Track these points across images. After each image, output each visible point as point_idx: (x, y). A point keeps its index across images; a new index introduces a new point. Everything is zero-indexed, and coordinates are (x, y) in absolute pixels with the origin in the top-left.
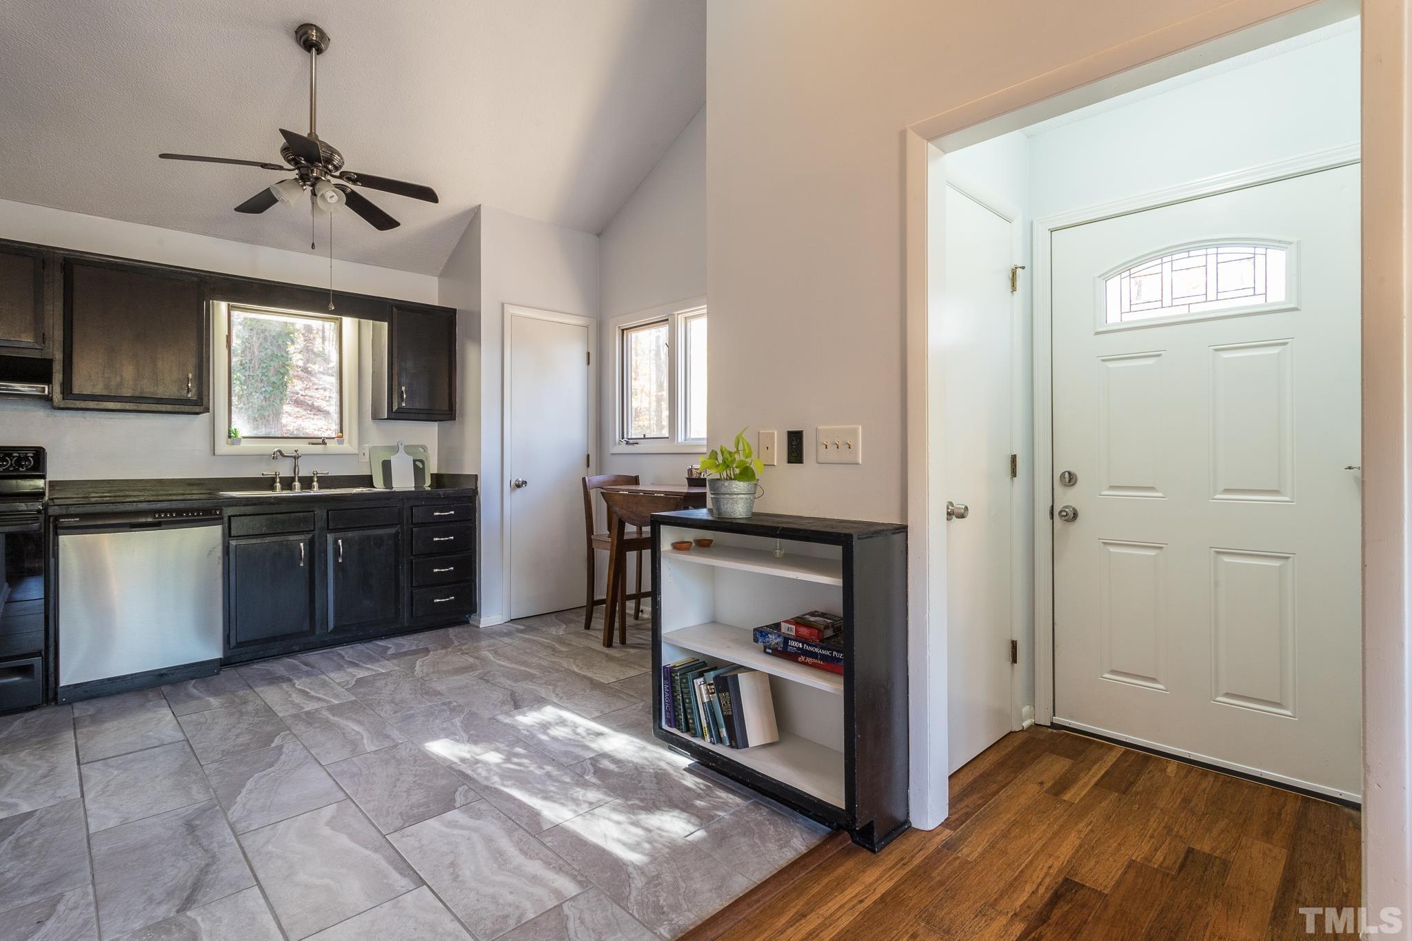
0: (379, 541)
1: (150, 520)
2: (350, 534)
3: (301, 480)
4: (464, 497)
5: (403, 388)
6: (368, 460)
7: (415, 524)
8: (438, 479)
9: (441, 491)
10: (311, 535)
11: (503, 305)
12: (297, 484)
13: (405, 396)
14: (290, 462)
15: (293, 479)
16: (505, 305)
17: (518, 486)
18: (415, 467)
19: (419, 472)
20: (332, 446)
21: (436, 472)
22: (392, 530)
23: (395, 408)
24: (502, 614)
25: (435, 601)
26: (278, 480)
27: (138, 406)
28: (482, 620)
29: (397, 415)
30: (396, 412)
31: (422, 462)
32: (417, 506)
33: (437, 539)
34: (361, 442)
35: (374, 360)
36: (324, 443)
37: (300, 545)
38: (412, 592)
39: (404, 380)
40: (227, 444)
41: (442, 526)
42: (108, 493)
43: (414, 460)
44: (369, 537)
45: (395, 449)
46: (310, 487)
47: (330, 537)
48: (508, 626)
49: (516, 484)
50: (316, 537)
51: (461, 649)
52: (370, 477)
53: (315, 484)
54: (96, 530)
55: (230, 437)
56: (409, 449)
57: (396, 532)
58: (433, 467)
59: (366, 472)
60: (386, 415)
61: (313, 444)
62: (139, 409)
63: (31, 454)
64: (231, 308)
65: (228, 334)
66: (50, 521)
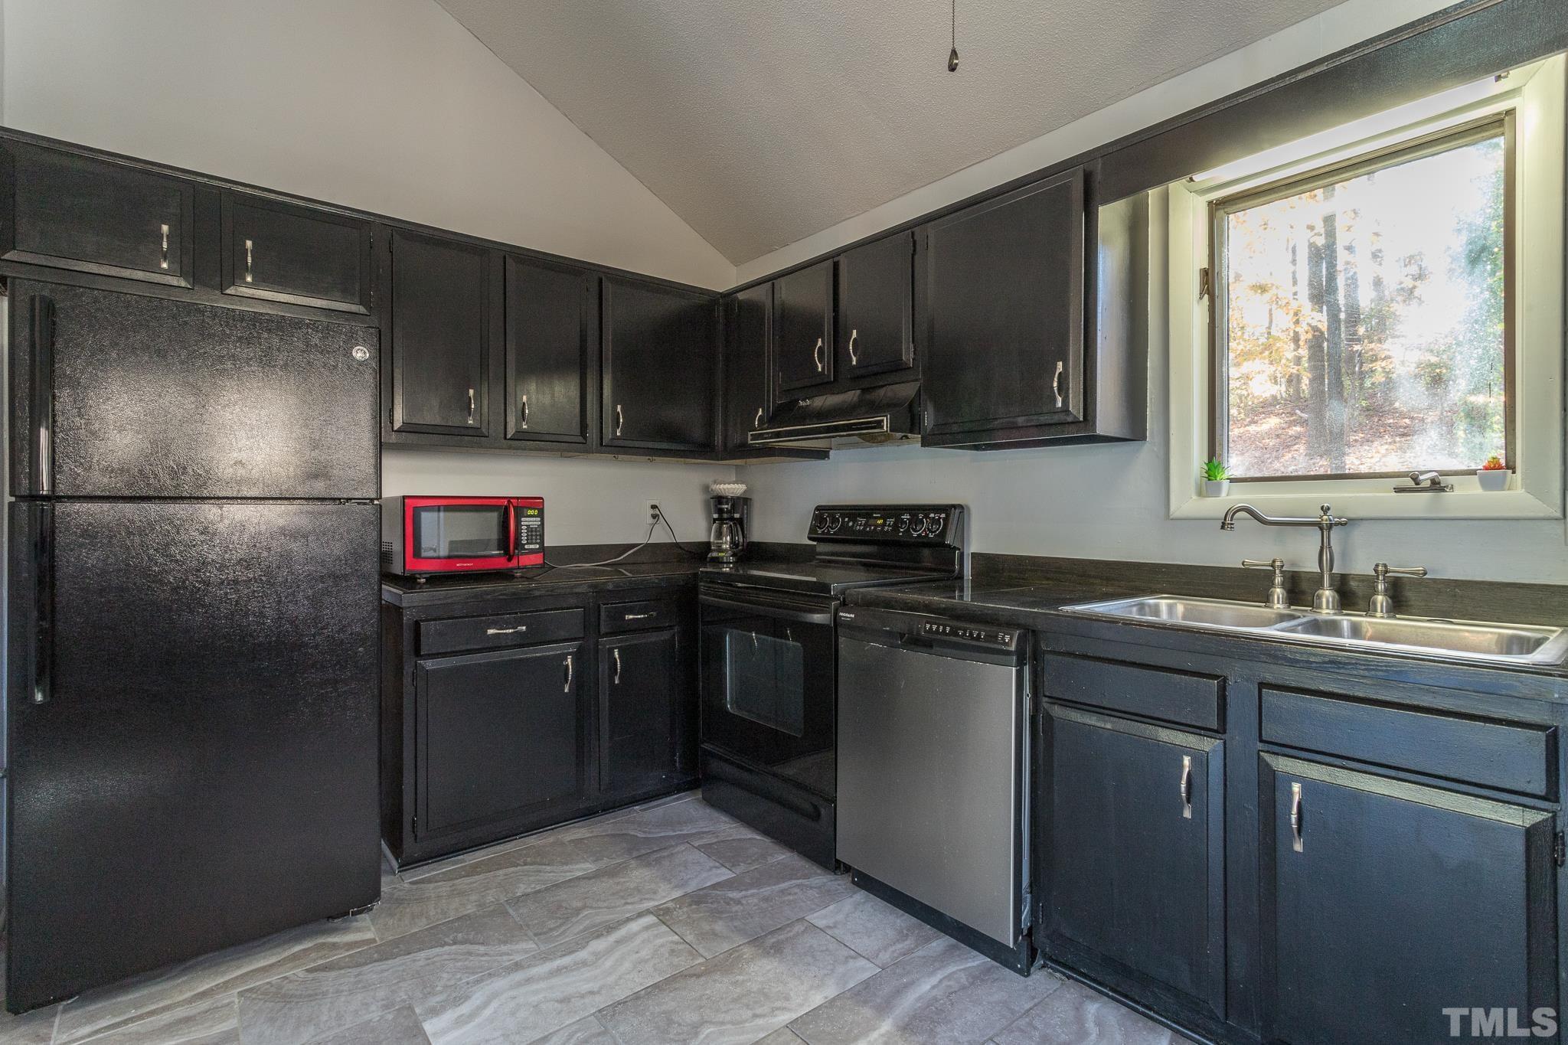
12: (1325, 593)
26: (1279, 579)
36: (1436, 488)
40: (1196, 492)
54: (870, 637)
55: (1207, 478)
61: (1400, 490)
63: (943, 515)
64: (1218, 208)
65: (1206, 266)
66: (837, 611)
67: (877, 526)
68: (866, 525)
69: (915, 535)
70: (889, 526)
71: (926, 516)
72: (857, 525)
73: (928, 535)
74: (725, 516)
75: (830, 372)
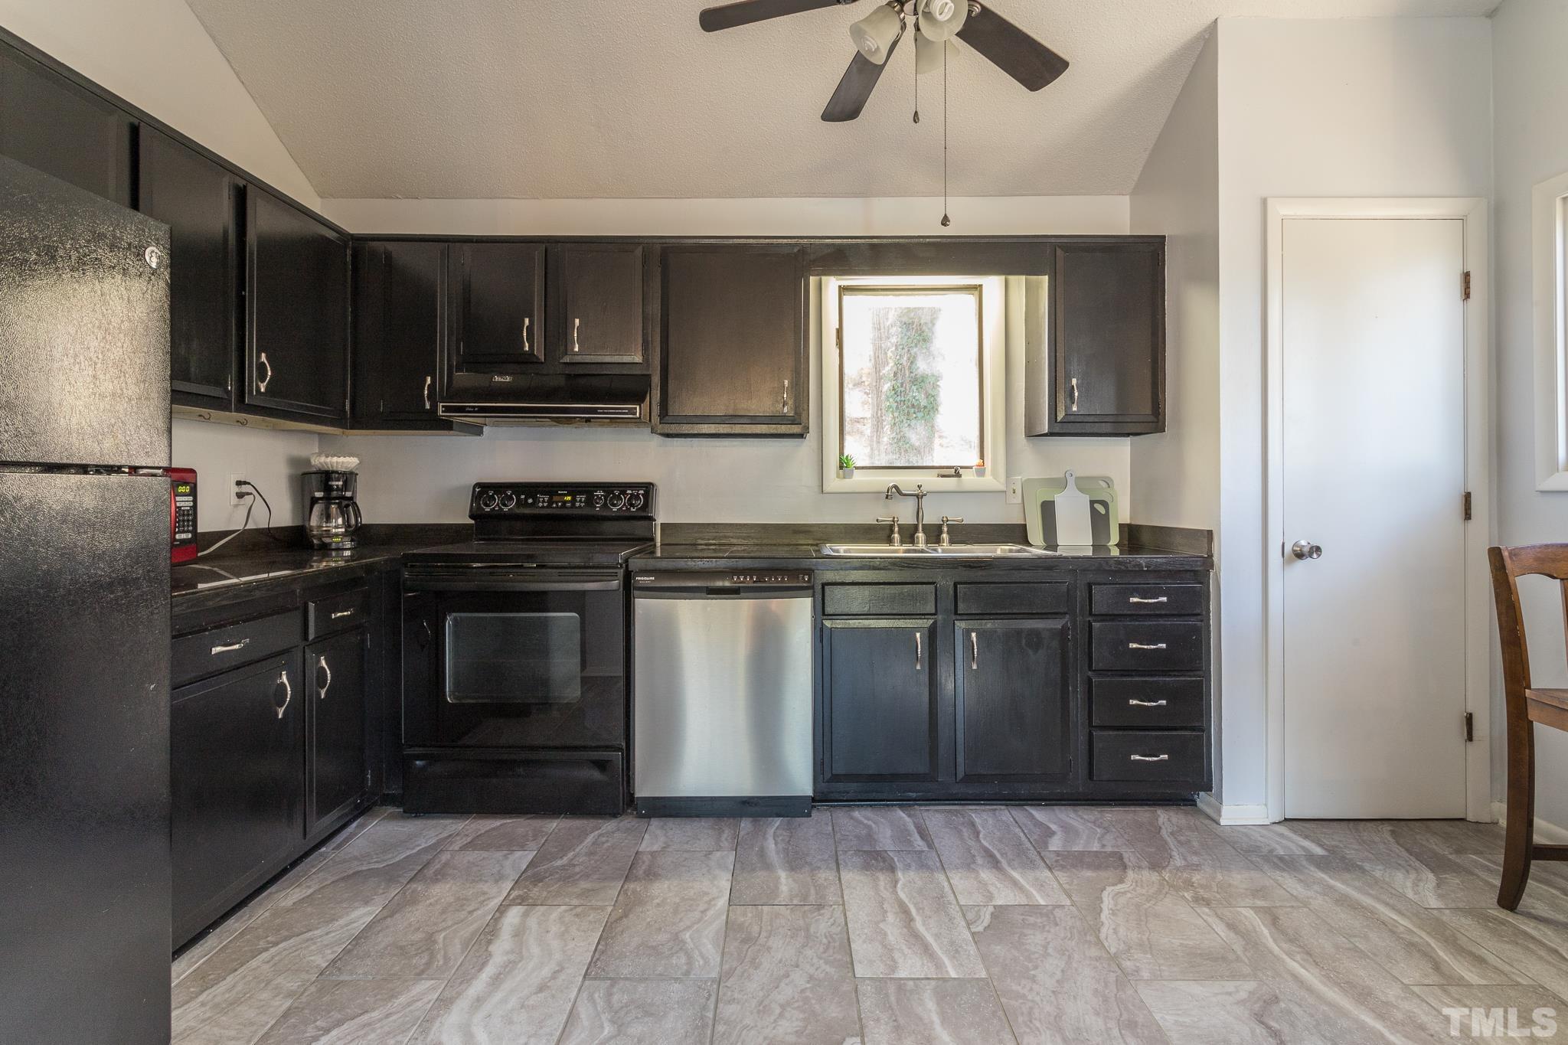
0: (1035, 639)
1: (727, 584)
2: (989, 625)
3: (927, 529)
4: (1187, 571)
5: (1074, 381)
6: (1020, 501)
7: (1095, 615)
8: (1132, 536)
9: (1142, 559)
10: (931, 621)
11: (1264, 202)
12: (921, 535)
13: (1076, 394)
14: (911, 503)
15: (915, 528)
16: (1270, 202)
17: (1300, 555)
18: (1094, 512)
19: (1099, 520)
20: (969, 479)
21: (1128, 522)
22: (1056, 624)
23: (1060, 416)
24: (1266, 805)
25: (1133, 757)
26: (896, 529)
27: (732, 428)
28: (1226, 810)
29: (1065, 428)
30: (1062, 423)
31: (1104, 504)
32: (1099, 584)
33: (1135, 646)
34: (1009, 472)
35: (1028, 343)
36: (958, 475)
37: (915, 635)
38: (1090, 735)
39: (1074, 367)
40: (838, 476)
41: (1143, 621)
42: (713, 540)
43: (1090, 501)
44: (1019, 633)
45: (1061, 484)
46: (938, 541)
47: (961, 625)
48: (1282, 835)
49: (1294, 551)
50: (939, 624)
51: (1189, 884)
52: (1023, 528)
53: (945, 537)
54: (672, 594)
55: (841, 467)
56: (1083, 484)
57: (1063, 627)
58: (1122, 513)
59: (1016, 519)
60: (1047, 427)
61: (943, 476)
62: (733, 432)
63: (642, 492)
64: (843, 290)
65: (838, 327)
66: (628, 577)
67: (565, 502)
68: (550, 502)
69: (615, 509)
70: (580, 501)
71: (624, 493)
72: (539, 502)
73: (630, 509)
74: (334, 494)
75: (540, 353)
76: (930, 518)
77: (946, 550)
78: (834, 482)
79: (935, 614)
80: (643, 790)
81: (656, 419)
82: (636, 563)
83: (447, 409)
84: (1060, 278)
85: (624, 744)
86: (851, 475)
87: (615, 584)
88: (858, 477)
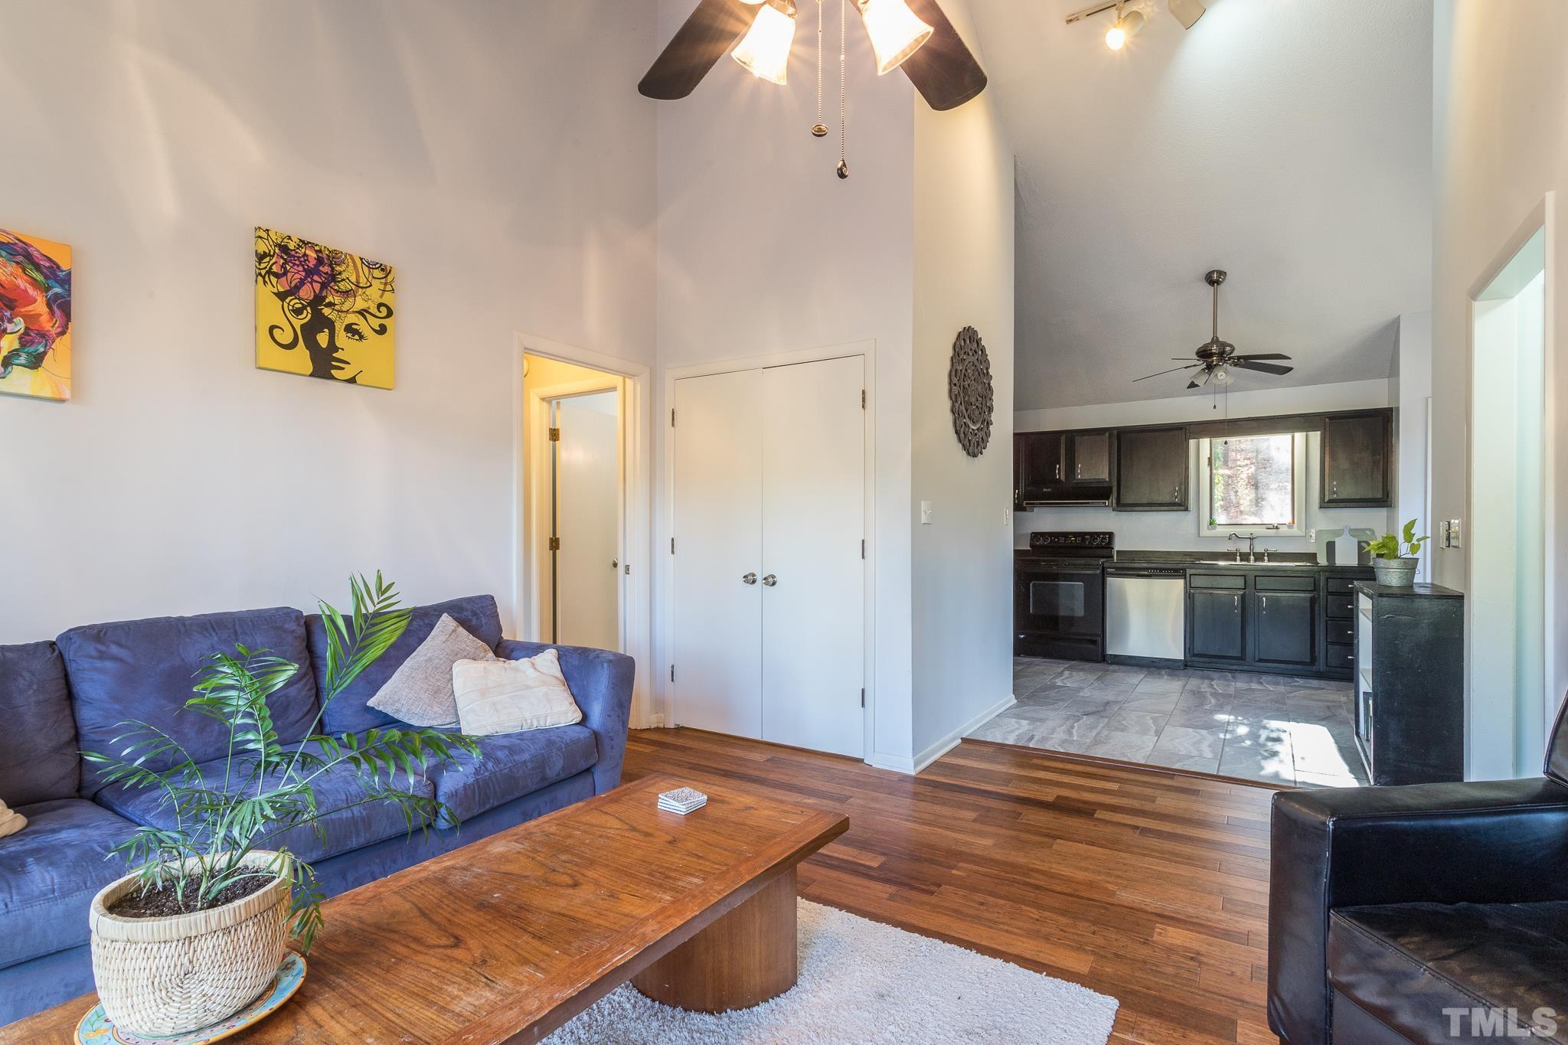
1: (1147, 573)
3: (1256, 555)
5: (1335, 483)
6: (1314, 541)
7: (1330, 592)
10: (1245, 592)
12: (1252, 557)
13: (1336, 489)
14: (1247, 542)
15: (1249, 554)
18: (1360, 547)
20: (1283, 530)
22: (1309, 595)
23: (1327, 499)
26: (1239, 554)
27: (1150, 508)
29: (1329, 504)
30: (1328, 502)
32: (1334, 578)
34: (1309, 526)
36: (1277, 528)
37: (1235, 597)
38: (1326, 646)
40: (1208, 529)
42: (1142, 558)
43: (1358, 542)
45: (1339, 532)
46: (1262, 560)
47: (1258, 594)
50: (1248, 593)
52: (1315, 554)
53: (1266, 558)
54: (1122, 576)
56: (1353, 532)
57: (1312, 596)
59: (1311, 550)
60: (1322, 505)
62: (1152, 510)
63: (1107, 536)
64: (1214, 444)
66: (1103, 569)
67: (1072, 540)
68: (1065, 540)
69: (1095, 543)
70: (1079, 540)
71: (1098, 536)
72: (1060, 540)
73: (1101, 543)
75: (1063, 478)
76: (1259, 549)
77: (1266, 563)
78: (1205, 531)
79: (1245, 589)
80: (1111, 651)
81: (1114, 505)
82: (1106, 565)
83: (1027, 504)
84: (1327, 433)
85: (1100, 633)
86: (1215, 528)
87: (1098, 572)
88: (1219, 529)
